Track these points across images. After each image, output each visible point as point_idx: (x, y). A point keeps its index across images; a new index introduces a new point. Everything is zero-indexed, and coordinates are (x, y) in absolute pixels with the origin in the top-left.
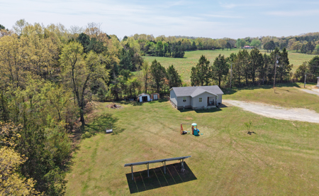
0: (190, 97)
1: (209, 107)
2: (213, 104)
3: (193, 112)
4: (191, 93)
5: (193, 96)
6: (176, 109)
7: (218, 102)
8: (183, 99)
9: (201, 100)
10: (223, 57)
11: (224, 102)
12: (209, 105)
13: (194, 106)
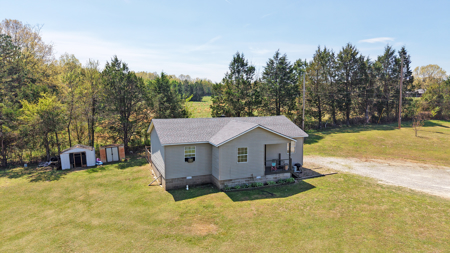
0: (210, 146)
1: (271, 178)
2: (281, 168)
3: (219, 199)
4: (212, 134)
5: (216, 141)
6: (162, 187)
7: (294, 162)
8: (184, 153)
9: (242, 155)
10: (284, 59)
11: (309, 161)
12: (268, 170)
13: (221, 177)
